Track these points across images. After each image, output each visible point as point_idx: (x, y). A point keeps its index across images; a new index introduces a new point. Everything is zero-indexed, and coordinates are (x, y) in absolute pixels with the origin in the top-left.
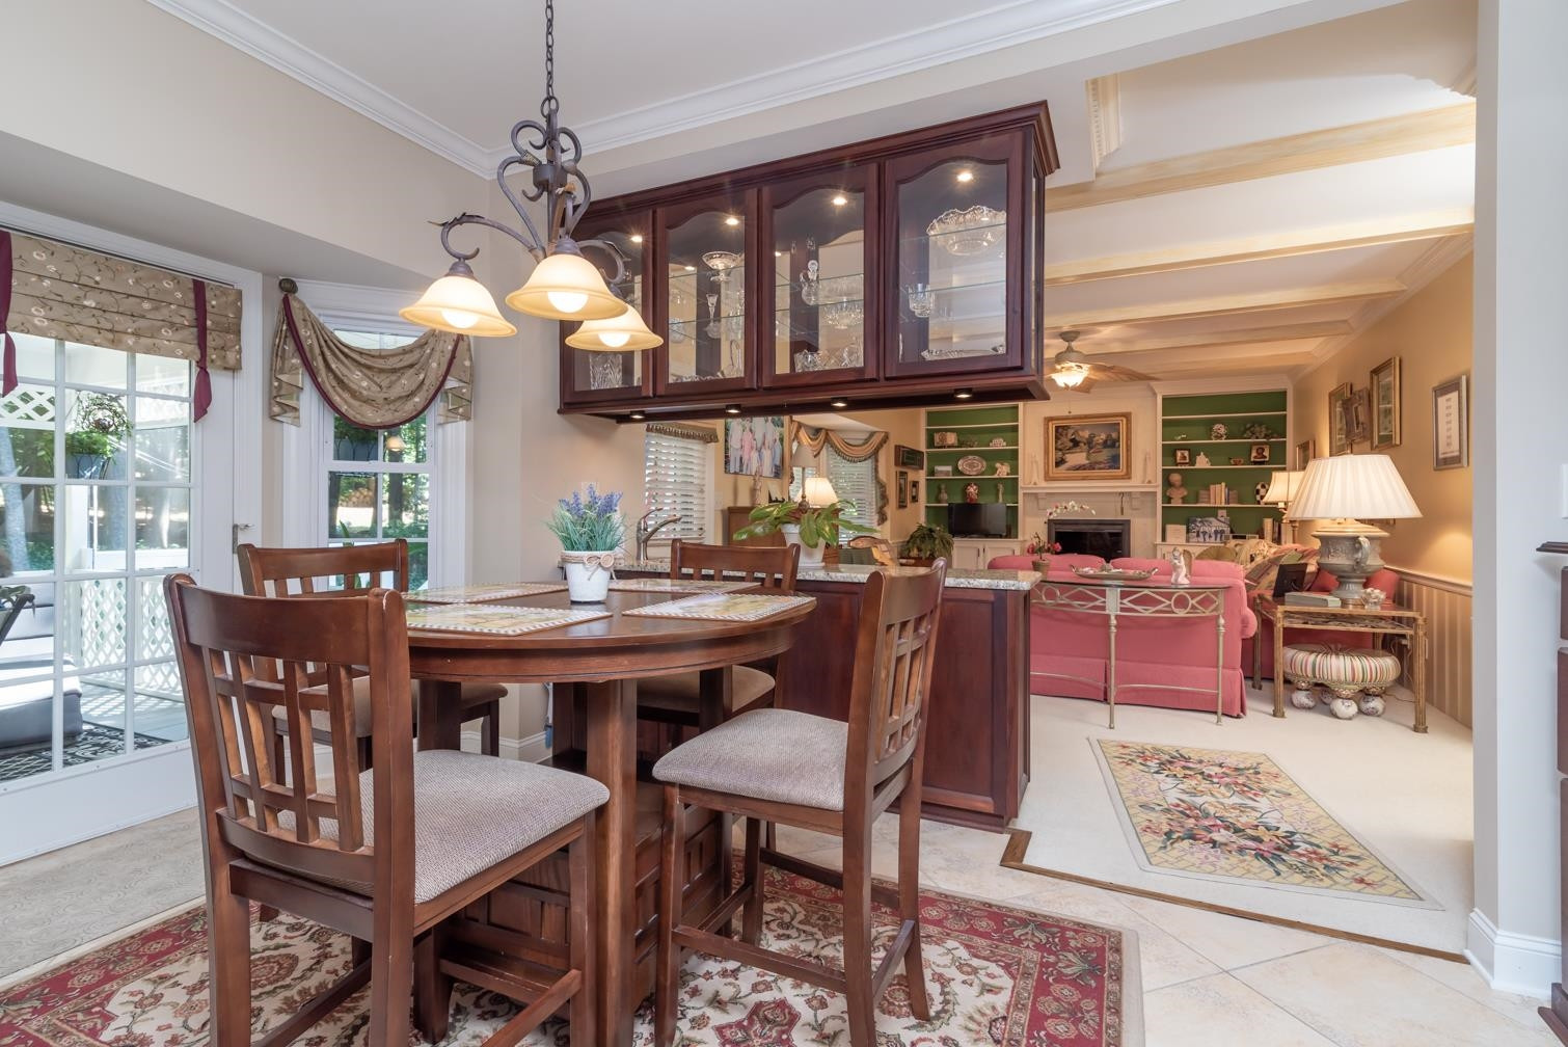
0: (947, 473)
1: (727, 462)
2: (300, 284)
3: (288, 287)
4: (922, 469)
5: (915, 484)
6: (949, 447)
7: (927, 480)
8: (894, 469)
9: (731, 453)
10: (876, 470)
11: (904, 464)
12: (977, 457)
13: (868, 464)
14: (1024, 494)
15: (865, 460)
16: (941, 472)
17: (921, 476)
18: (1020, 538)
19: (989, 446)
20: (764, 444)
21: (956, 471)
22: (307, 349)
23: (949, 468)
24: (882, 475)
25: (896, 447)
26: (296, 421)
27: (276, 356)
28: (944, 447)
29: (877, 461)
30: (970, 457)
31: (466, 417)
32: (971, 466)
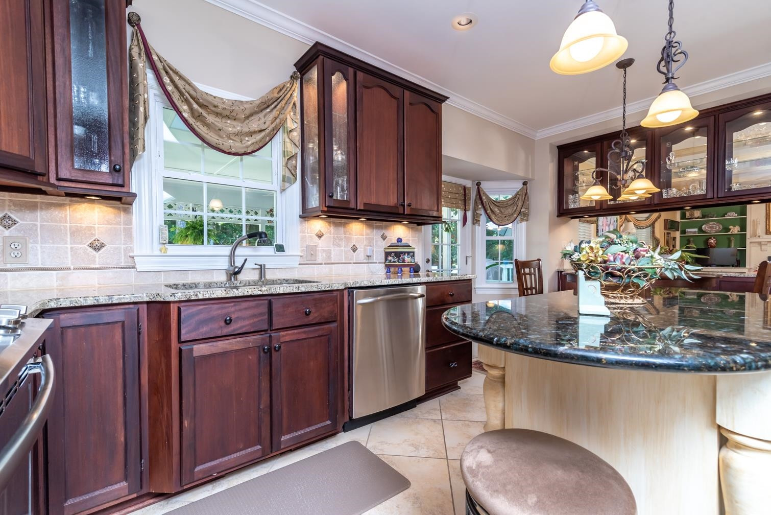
0: (695, 232)
1: (597, 232)
2: (482, 182)
3: (478, 184)
4: (678, 231)
5: (674, 239)
6: (696, 218)
7: (680, 236)
8: (663, 231)
9: (599, 228)
10: (653, 232)
11: (670, 229)
12: (716, 223)
13: (649, 229)
14: (751, 242)
15: (647, 227)
16: (691, 232)
17: (677, 234)
18: (747, 266)
19: (725, 217)
20: (610, 223)
21: (701, 230)
22: (484, 203)
23: (696, 230)
24: (658, 235)
25: (665, 220)
26: (479, 225)
27: (476, 204)
28: (693, 219)
29: (654, 228)
30: (711, 223)
31: (527, 220)
32: (712, 228)
